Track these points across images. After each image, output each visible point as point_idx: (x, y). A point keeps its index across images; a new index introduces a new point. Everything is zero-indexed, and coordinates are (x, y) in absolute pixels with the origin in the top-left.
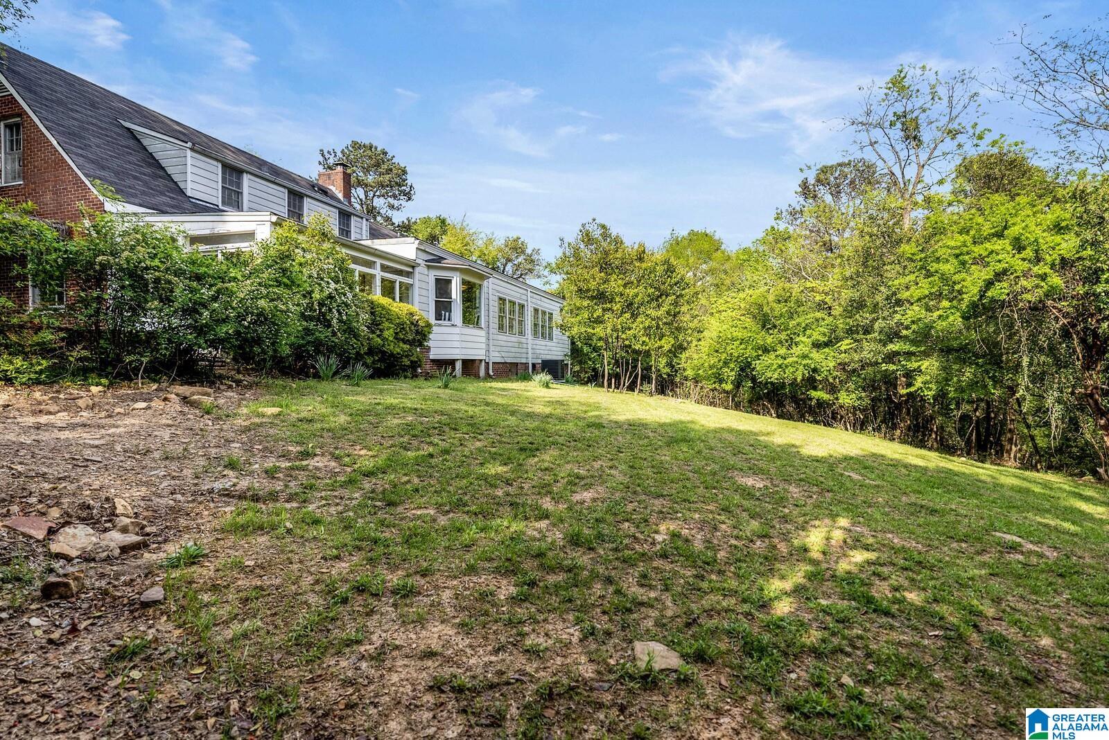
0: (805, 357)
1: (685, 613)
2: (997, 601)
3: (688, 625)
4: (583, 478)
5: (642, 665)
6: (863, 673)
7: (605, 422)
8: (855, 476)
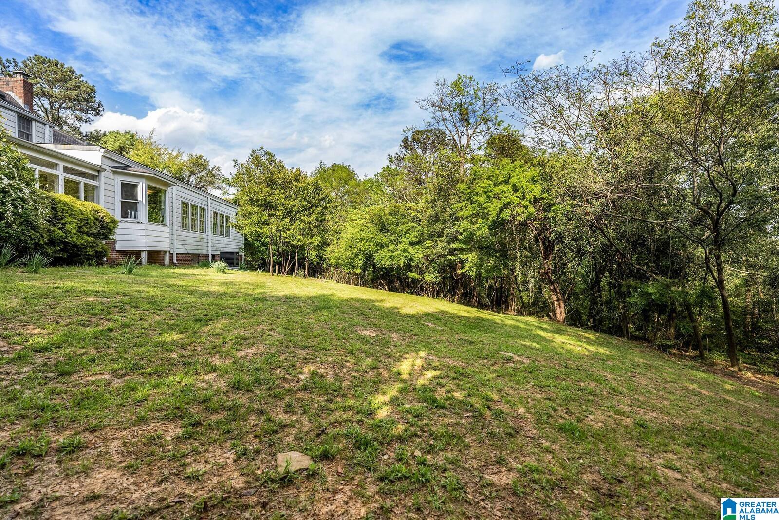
0: (405, 251)
1: (317, 428)
2: (500, 391)
3: (318, 435)
4: (247, 339)
5: (281, 470)
6: (427, 446)
7: (268, 298)
8: (431, 325)
